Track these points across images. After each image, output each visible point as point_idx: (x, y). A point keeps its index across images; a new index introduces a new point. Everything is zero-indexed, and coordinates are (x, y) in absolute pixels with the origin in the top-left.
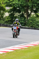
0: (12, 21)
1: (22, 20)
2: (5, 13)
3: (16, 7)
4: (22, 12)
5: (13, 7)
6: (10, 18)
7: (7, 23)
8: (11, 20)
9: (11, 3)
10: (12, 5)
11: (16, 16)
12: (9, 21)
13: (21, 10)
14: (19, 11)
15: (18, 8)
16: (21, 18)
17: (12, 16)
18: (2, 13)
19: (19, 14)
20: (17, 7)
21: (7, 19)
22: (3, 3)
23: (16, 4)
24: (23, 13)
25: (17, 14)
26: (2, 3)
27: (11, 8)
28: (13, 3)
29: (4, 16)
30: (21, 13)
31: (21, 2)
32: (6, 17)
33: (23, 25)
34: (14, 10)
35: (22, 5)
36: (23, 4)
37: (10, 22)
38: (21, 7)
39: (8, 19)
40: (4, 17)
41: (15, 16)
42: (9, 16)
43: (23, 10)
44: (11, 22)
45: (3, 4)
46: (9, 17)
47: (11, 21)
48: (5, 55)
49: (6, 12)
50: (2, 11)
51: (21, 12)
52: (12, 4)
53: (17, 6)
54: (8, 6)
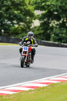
0: (46, 34)
1: (62, 33)
2: (33, 21)
3: (52, 10)
4: (62, 19)
5: (47, 11)
6: (42, 30)
7: (37, 37)
8: (44, 32)
9: (43, 4)
10: (46, 7)
11: (53, 26)
12: (40, 34)
13: (61, 16)
14: (58, 18)
15: (56, 13)
16: (61, 30)
17: (46, 26)
18: (28, 20)
19: (58, 23)
20: (54, 11)
21: (37, 32)
22: (29, 4)
23: (52, 6)
24: (65, 21)
25: (54, 23)
26: (27, 4)
27: (44, 12)
28: (47, 3)
29: (31, 26)
30: (61, 22)
31: (61, 3)
32: (35, 27)
33: (65, 41)
34: (50, 15)
35: (62, 7)
36: (64, 5)
37: (42, 37)
38: (60, 11)
39: (38, 30)
40: (31, 28)
41: (51, 25)
42: (41, 26)
43: (64, 16)
44: (44, 36)
45: (30, 6)
46: (41, 28)
47: (43, 34)
48: (33, 92)
49: (35, 19)
50: (28, 18)
51: (60, 20)
52: (45, 5)
53: (55, 8)
54: (38, 9)
